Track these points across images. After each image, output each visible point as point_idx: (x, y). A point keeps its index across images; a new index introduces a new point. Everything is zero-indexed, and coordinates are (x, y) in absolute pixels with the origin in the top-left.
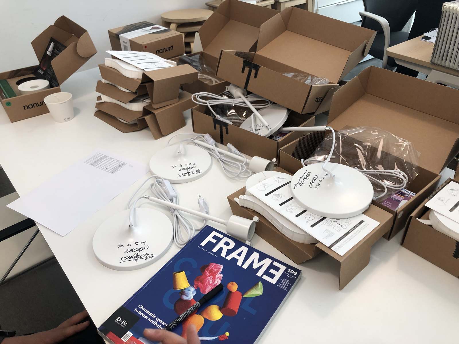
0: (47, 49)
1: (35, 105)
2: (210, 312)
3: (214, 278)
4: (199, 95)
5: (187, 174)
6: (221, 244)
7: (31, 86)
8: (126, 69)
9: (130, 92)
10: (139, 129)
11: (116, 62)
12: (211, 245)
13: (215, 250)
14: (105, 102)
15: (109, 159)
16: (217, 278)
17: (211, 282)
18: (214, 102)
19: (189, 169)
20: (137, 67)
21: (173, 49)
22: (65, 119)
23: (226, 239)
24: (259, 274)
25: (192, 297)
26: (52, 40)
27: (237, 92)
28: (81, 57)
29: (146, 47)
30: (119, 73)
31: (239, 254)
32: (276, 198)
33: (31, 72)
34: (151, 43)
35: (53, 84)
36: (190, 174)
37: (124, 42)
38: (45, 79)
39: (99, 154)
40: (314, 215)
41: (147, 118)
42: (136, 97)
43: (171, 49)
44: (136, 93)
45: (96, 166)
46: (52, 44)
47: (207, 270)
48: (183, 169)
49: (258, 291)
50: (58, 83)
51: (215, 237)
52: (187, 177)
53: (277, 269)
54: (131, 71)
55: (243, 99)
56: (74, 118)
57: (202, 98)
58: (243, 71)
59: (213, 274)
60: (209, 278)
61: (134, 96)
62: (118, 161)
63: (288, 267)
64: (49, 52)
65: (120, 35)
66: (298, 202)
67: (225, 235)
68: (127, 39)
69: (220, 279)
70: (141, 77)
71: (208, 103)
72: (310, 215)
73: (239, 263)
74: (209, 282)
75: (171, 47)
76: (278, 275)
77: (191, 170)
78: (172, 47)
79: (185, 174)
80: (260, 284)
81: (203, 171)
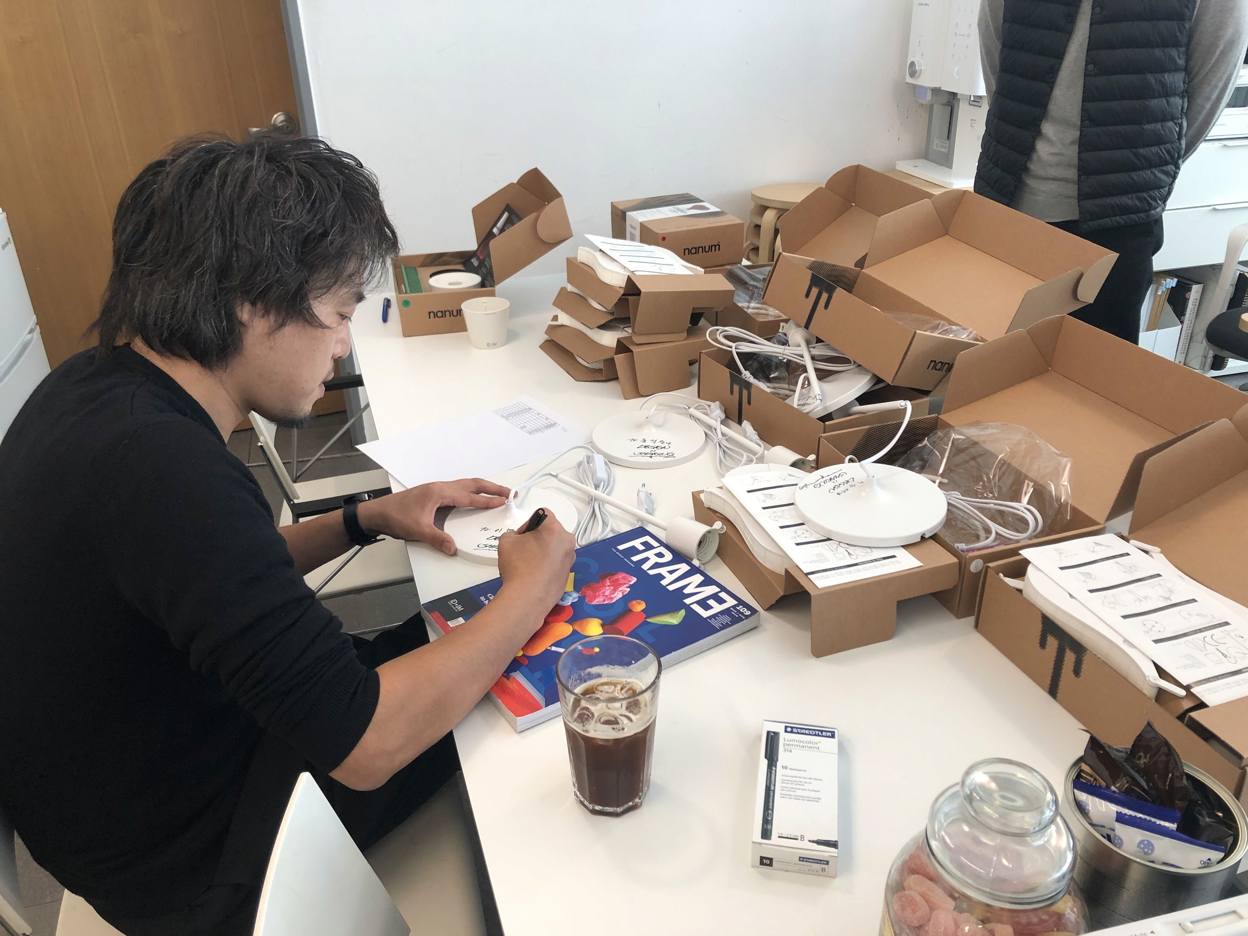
0: (495, 225)
1: (447, 313)
2: (587, 624)
3: (615, 590)
4: (726, 331)
5: (649, 455)
6: (650, 554)
7: (449, 282)
8: (605, 268)
9: (604, 309)
10: (604, 379)
11: (595, 256)
12: (634, 551)
13: (635, 558)
14: (563, 326)
15: (534, 415)
16: (620, 591)
17: (607, 593)
18: (746, 348)
19: (655, 449)
20: (625, 267)
21: (719, 250)
22: (488, 345)
23: (662, 550)
24: (688, 601)
25: (570, 603)
26: (508, 208)
27: (796, 335)
28: (542, 240)
29: (664, 239)
30: (594, 274)
31: (671, 572)
32: (763, 498)
33: (459, 261)
34: (676, 232)
35: (487, 283)
36: (654, 455)
37: (631, 226)
38: (478, 274)
39: (522, 404)
40: (812, 532)
41: (620, 359)
42: (612, 320)
43: (715, 250)
44: (613, 314)
45: (510, 421)
46: (506, 215)
47: (609, 580)
48: (645, 447)
49: (674, 619)
50: (494, 281)
51: (645, 544)
52: (647, 459)
53: (721, 601)
54: (612, 272)
55: (803, 350)
56: (505, 344)
57: (727, 337)
58: (807, 295)
59: (616, 586)
60: (607, 588)
61: (610, 318)
62: (547, 419)
63: (741, 602)
64: (497, 228)
65: (627, 213)
66: (798, 510)
67: (662, 544)
68: (637, 221)
69: (623, 593)
70: (623, 285)
71: (734, 348)
72: (807, 531)
73: (664, 582)
74: (604, 593)
75: (715, 246)
76: (717, 608)
77: (658, 451)
78: (717, 247)
79: (646, 454)
80: (682, 613)
81: (678, 456)
